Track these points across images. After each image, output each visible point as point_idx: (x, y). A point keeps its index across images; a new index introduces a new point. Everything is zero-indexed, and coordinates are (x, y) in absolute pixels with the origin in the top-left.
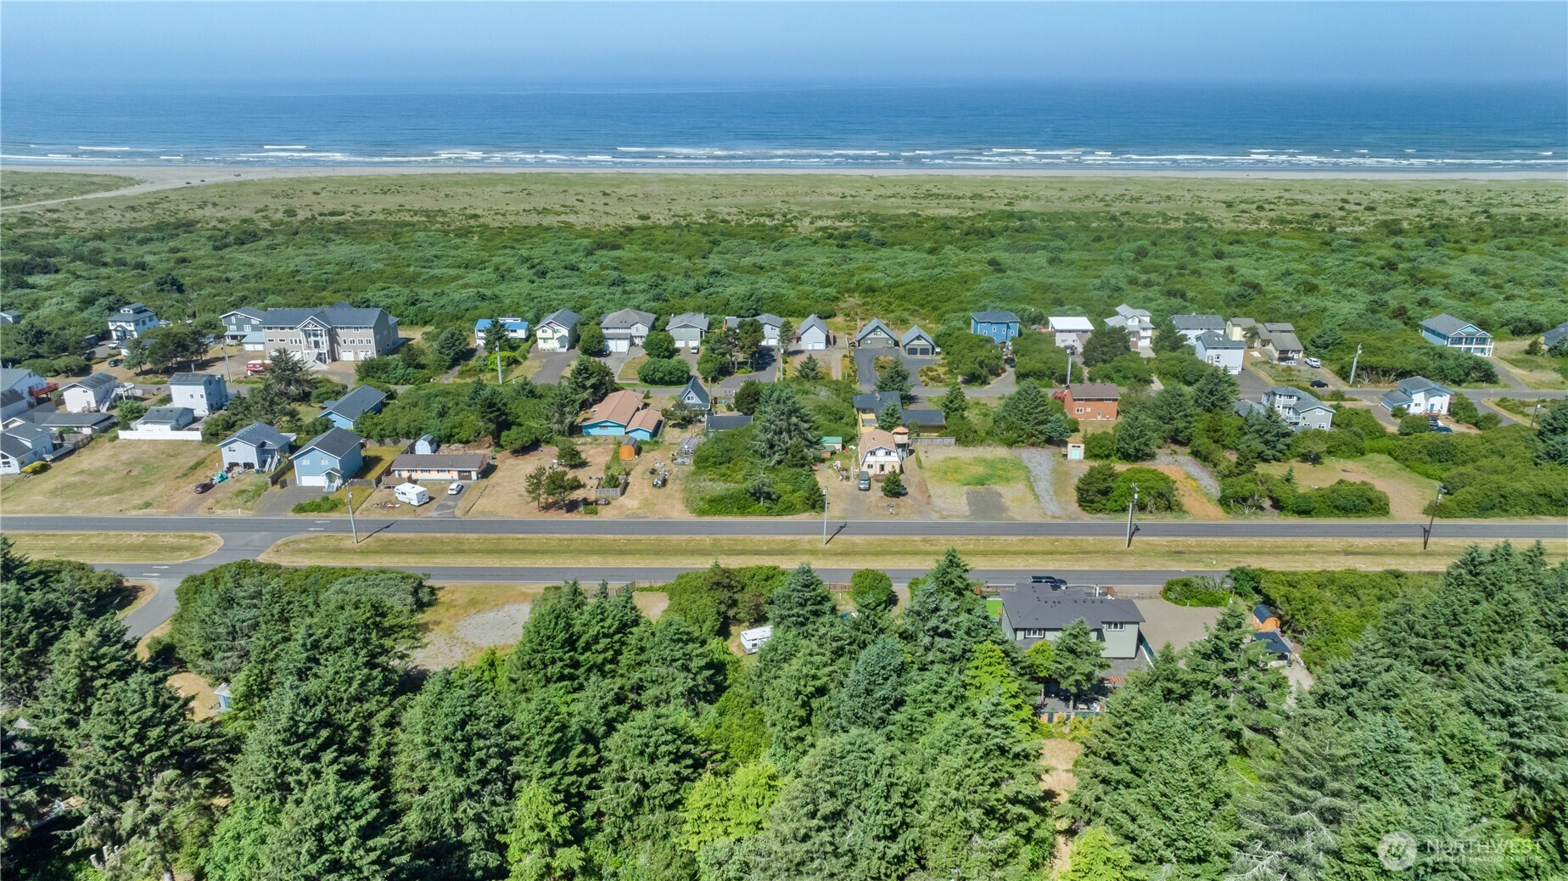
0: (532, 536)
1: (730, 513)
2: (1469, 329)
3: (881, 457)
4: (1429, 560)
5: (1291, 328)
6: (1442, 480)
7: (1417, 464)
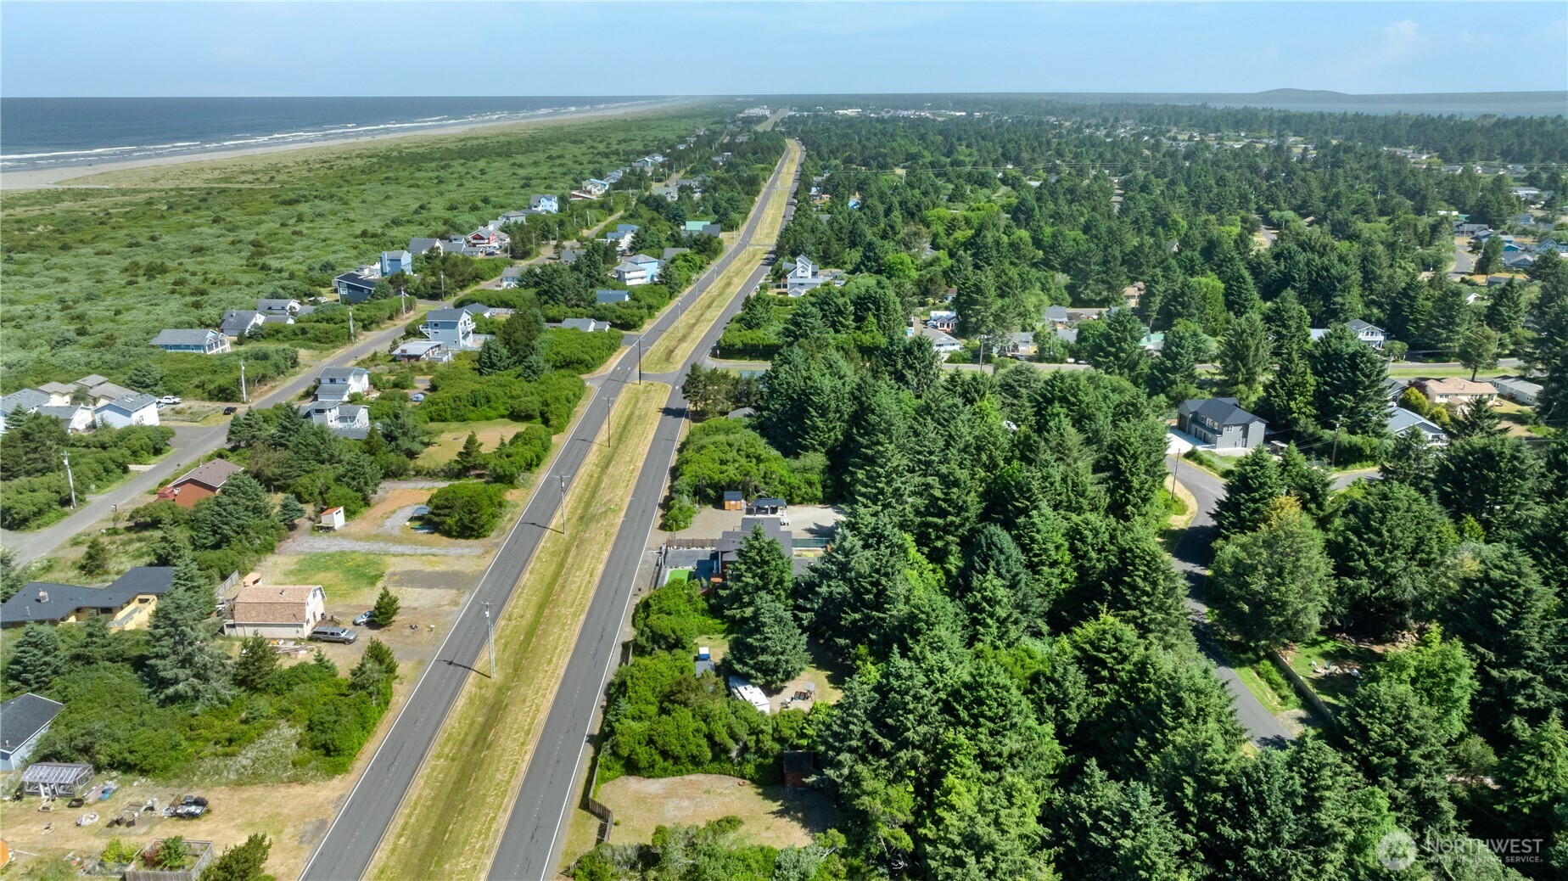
2: (211, 335)
3: (312, 603)
5: (102, 379)
6: (503, 416)
7: (473, 415)
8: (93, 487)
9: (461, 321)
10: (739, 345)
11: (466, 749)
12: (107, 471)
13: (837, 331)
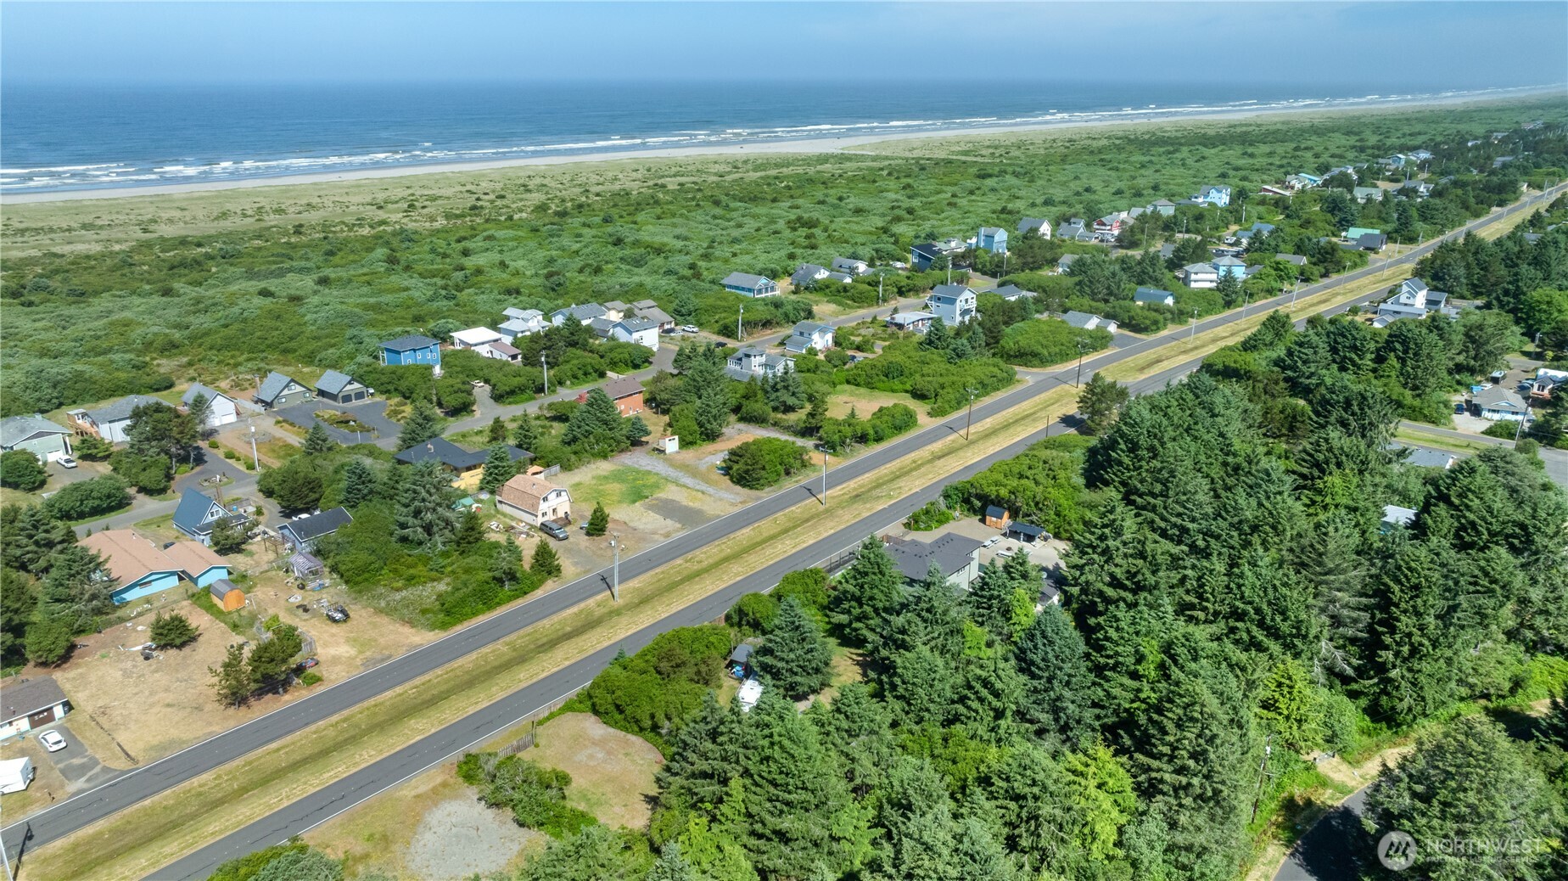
0: (288, 739)
1: (475, 614)
2: (763, 281)
3: (553, 500)
4: (975, 448)
5: (653, 303)
6: (907, 391)
7: (881, 385)
8: (568, 382)
9: (962, 297)
10: (1220, 367)
11: (532, 646)
12: (585, 374)
13: (1343, 369)
